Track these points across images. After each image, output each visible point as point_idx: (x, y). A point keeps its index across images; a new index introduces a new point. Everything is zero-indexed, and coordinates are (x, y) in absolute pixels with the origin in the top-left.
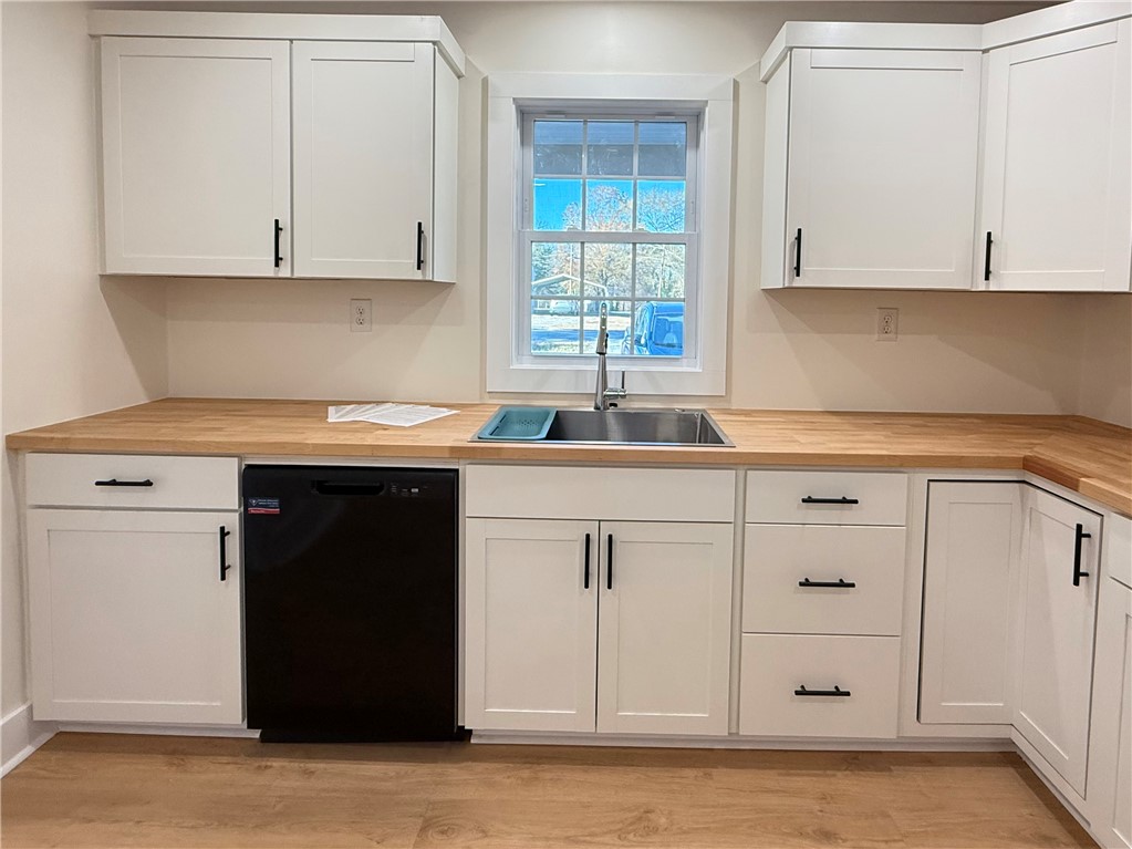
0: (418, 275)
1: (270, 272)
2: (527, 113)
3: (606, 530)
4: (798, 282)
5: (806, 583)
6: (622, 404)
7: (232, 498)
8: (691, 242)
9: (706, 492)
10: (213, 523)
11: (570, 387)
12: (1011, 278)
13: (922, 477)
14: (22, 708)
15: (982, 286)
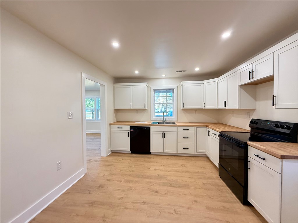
0: (145, 108)
1: (130, 108)
2: (154, 90)
3: (164, 132)
4: (184, 108)
5: (184, 138)
6: (166, 122)
7: (129, 129)
8: (173, 104)
9: (174, 129)
10: (128, 132)
11: (160, 120)
12: (207, 107)
13: (196, 127)
14: (110, 149)
15: (204, 108)
